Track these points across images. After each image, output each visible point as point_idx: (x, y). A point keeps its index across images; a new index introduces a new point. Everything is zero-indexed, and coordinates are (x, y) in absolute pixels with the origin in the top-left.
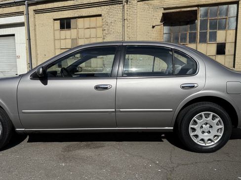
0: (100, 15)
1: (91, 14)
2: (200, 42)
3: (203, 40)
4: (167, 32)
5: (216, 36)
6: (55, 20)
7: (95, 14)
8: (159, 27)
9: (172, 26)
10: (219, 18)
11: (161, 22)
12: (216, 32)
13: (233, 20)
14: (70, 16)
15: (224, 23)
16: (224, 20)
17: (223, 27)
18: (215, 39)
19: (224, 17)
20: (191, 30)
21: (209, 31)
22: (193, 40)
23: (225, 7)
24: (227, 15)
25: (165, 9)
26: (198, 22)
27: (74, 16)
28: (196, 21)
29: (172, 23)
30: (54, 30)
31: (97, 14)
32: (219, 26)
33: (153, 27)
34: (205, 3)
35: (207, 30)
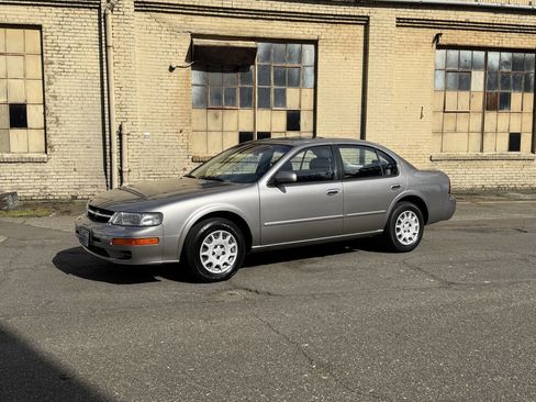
2: (259, 107)
3: (265, 104)
4: (199, 83)
5: (285, 98)
7: (22, 22)
8: (183, 70)
9: (207, 71)
10: (288, 65)
11: (186, 61)
12: (284, 91)
13: (310, 71)
15: (297, 75)
16: (296, 70)
17: (296, 82)
18: (284, 104)
19: (297, 65)
20: (243, 83)
21: (273, 87)
22: (247, 102)
23: (297, 46)
24: (300, 62)
25: (194, 36)
26: (255, 70)
28: (252, 67)
29: (208, 66)
31: (30, 22)
32: (289, 79)
33: (171, 69)
34: (266, 35)
35: (270, 84)
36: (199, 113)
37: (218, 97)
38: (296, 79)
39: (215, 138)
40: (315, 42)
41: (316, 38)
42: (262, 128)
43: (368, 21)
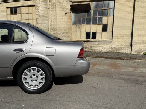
0: (34, 6)
1: (29, 5)
2: (93, 24)
3: (95, 23)
4: (74, 17)
5: (102, 20)
6: (7, 8)
7: (31, 5)
8: (69, 14)
9: (77, 13)
10: (104, 9)
11: (70, 10)
12: (102, 17)
13: (112, 10)
14: (16, 6)
15: (107, 12)
16: (107, 10)
17: (106, 15)
18: (102, 22)
19: (107, 8)
20: (88, 16)
21: (98, 17)
22: (89, 23)
23: (107, 2)
24: (108, 7)
25: (72, 3)
26: (92, 12)
27: (19, 6)
30: (7, 14)
31: (33, 4)
32: (104, 13)
33: (66, 14)
35: (97, 16)
36: (74, 27)
38: (106, 13)
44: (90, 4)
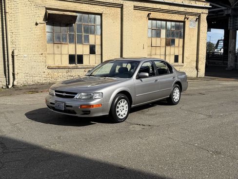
2: (78, 43)
3: (80, 42)
4: (50, 31)
5: (89, 39)
8: (42, 25)
9: (53, 26)
10: (90, 24)
11: (44, 20)
12: (88, 35)
13: (99, 27)
15: (93, 29)
16: (93, 27)
17: (93, 33)
18: (88, 42)
19: (93, 24)
20: (70, 31)
21: (84, 34)
22: (72, 40)
23: (93, 16)
24: (95, 23)
25: (47, 9)
26: (75, 26)
28: (74, 24)
29: (53, 23)
32: (89, 30)
33: (37, 24)
34: (80, 10)
35: (82, 33)
36: (50, 46)
37: (59, 38)
38: (93, 31)
39: (58, 57)
40: (101, 15)
41: (101, 12)
42: (79, 53)
43: (122, 6)
44: (77, 16)
